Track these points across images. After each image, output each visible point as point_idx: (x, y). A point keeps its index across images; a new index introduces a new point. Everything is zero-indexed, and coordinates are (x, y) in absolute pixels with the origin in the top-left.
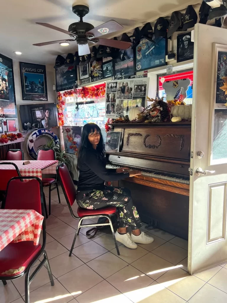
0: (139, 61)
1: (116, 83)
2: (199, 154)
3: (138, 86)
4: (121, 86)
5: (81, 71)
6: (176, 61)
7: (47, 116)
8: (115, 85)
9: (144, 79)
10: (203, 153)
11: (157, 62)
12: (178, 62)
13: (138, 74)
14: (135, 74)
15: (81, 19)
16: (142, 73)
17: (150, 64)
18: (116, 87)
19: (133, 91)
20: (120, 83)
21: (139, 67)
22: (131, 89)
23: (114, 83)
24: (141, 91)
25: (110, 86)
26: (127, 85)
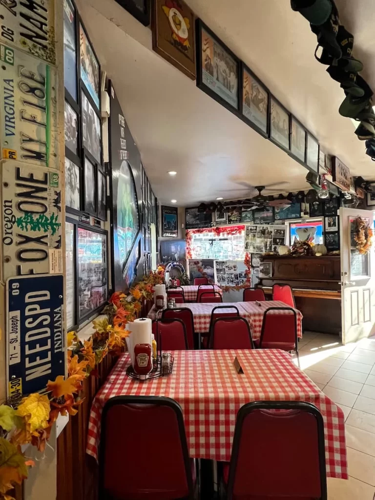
0: (277, 213)
1: (256, 227)
2: (346, 273)
3: (278, 230)
4: (261, 229)
5: (217, 215)
6: (309, 216)
7: (179, 250)
8: (255, 228)
9: (283, 226)
10: (348, 273)
11: (294, 216)
12: (310, 217)
13: (276, 222)
14: (274, 222)
15: (260, 193)
16: (281, 221)
17: (287, 216)
18: (256, 229)
19: (273, 234)
20: (260, 227)
21: (278, 217)
22: (271, 232)
23: (254, 227)
24: (280, 233)
25: (250, 228)
26: (267, 229)
